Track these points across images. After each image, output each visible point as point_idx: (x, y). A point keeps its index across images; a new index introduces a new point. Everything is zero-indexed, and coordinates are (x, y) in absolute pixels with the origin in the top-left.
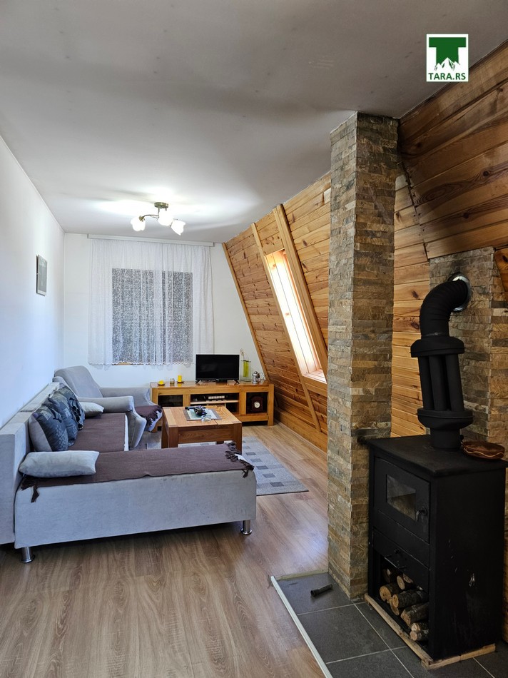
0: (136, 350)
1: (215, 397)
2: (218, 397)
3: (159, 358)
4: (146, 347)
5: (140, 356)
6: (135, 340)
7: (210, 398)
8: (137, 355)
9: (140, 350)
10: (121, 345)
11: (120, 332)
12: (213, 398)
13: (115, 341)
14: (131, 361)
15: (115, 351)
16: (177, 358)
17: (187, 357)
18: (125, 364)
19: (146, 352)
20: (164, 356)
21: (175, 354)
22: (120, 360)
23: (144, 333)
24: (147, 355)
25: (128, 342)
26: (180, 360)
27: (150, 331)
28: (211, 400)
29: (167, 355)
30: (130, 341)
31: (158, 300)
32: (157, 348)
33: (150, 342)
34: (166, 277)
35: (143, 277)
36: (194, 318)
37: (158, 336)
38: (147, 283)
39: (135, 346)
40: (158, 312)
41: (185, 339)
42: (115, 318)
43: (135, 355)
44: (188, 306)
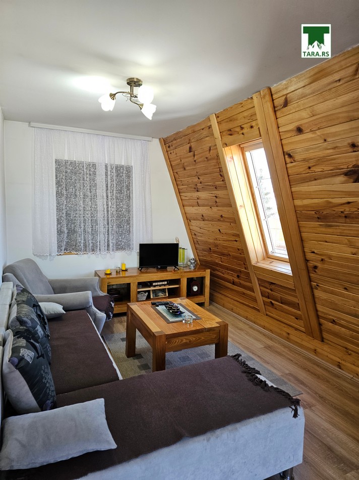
0: (80, 240)
1: (159, 284)
2: (161, 283)
3: (103, 248)
4: (90, 237)
5: (85, 246)
6: (80, 231)
7: (154, 284)
8: (82, 245)
9: (85, 240)
10: (66, 235)
11: (65, 223)
12: (156, 284)
13: (60, 232)
14: (76, 251)
15: (59, 242)
16: (119, 247)
17: (129, 246)
18: (70, 253)
19: (90, 242)
20: (108, 245)
21: (117, 243)
22: (64, 250)
23: (89, 223)
24: (91, 244)
25: (72, 232)
26: (123, 249)
27: (95, 222)
28: (155, 286)
29: (111, 245)
30: (75, 232)
31: (101, 191)
32: (101, 238)
33: (94, 233)
34: (109, 169)
35: (87, 168)
36: (134, 209)
37: (101, 228)
38: (90, 175)
39: (79, 236)
40: (101, 203)
41: (127, 229)
42: (59, 209)
43: (80, 245)
44: (129, 197)
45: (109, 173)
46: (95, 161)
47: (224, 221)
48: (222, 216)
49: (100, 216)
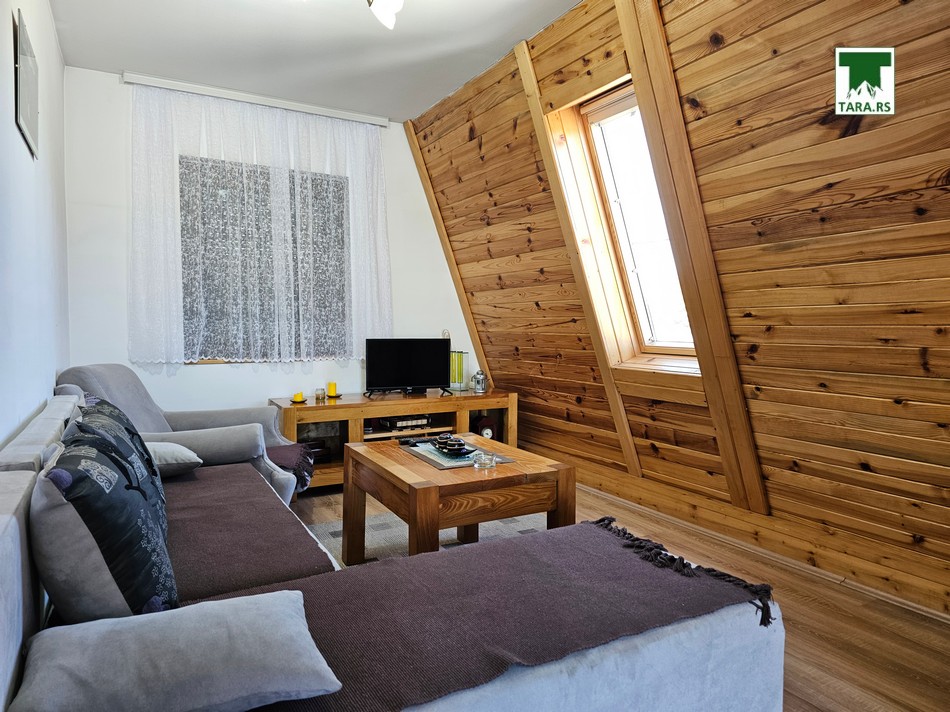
0: (236, 331)
1: (410, 423)
2: (414, 423)
3: (287, 349)
4: (258, 326)
5: (247, 345)
6: (235, 311)
7: (399, 424)
8: (240, 342)
9: (246, 333)
10: (203, 322)
11: (200, 294)
12: (404, 424)
13: (190, 313)
14: (227, 356)
15: (189, 333)
16: (322, 350)
17: (343, 345)
18: (213, 361)
19: (258, 336)
20: (298, 345)
21: (317, 340)
22: (200, 354)
23: (254, 294)
24: (260, 342)
25: (216, 315)
26: (330, 353)
27: (267, 293)
28: (402, 429)
29: (303, 342)
30: (223, 314)
31: (281, 228)
32: (282, 328)
33: (267, 316)
34: (298, 181)
35: (249, 177)
36: (353, 268)
37: (282, 304)
38: (257, 192)
39: (234, 323)
40: (281, 253)
41: (337, 310)
42: (187, 264)
43: (236, 343)
44: (341, 242)
45: (298, 189)
46: (267, 163)
47: (547, 281)
48: (542, 271)
49: (280, 279)
